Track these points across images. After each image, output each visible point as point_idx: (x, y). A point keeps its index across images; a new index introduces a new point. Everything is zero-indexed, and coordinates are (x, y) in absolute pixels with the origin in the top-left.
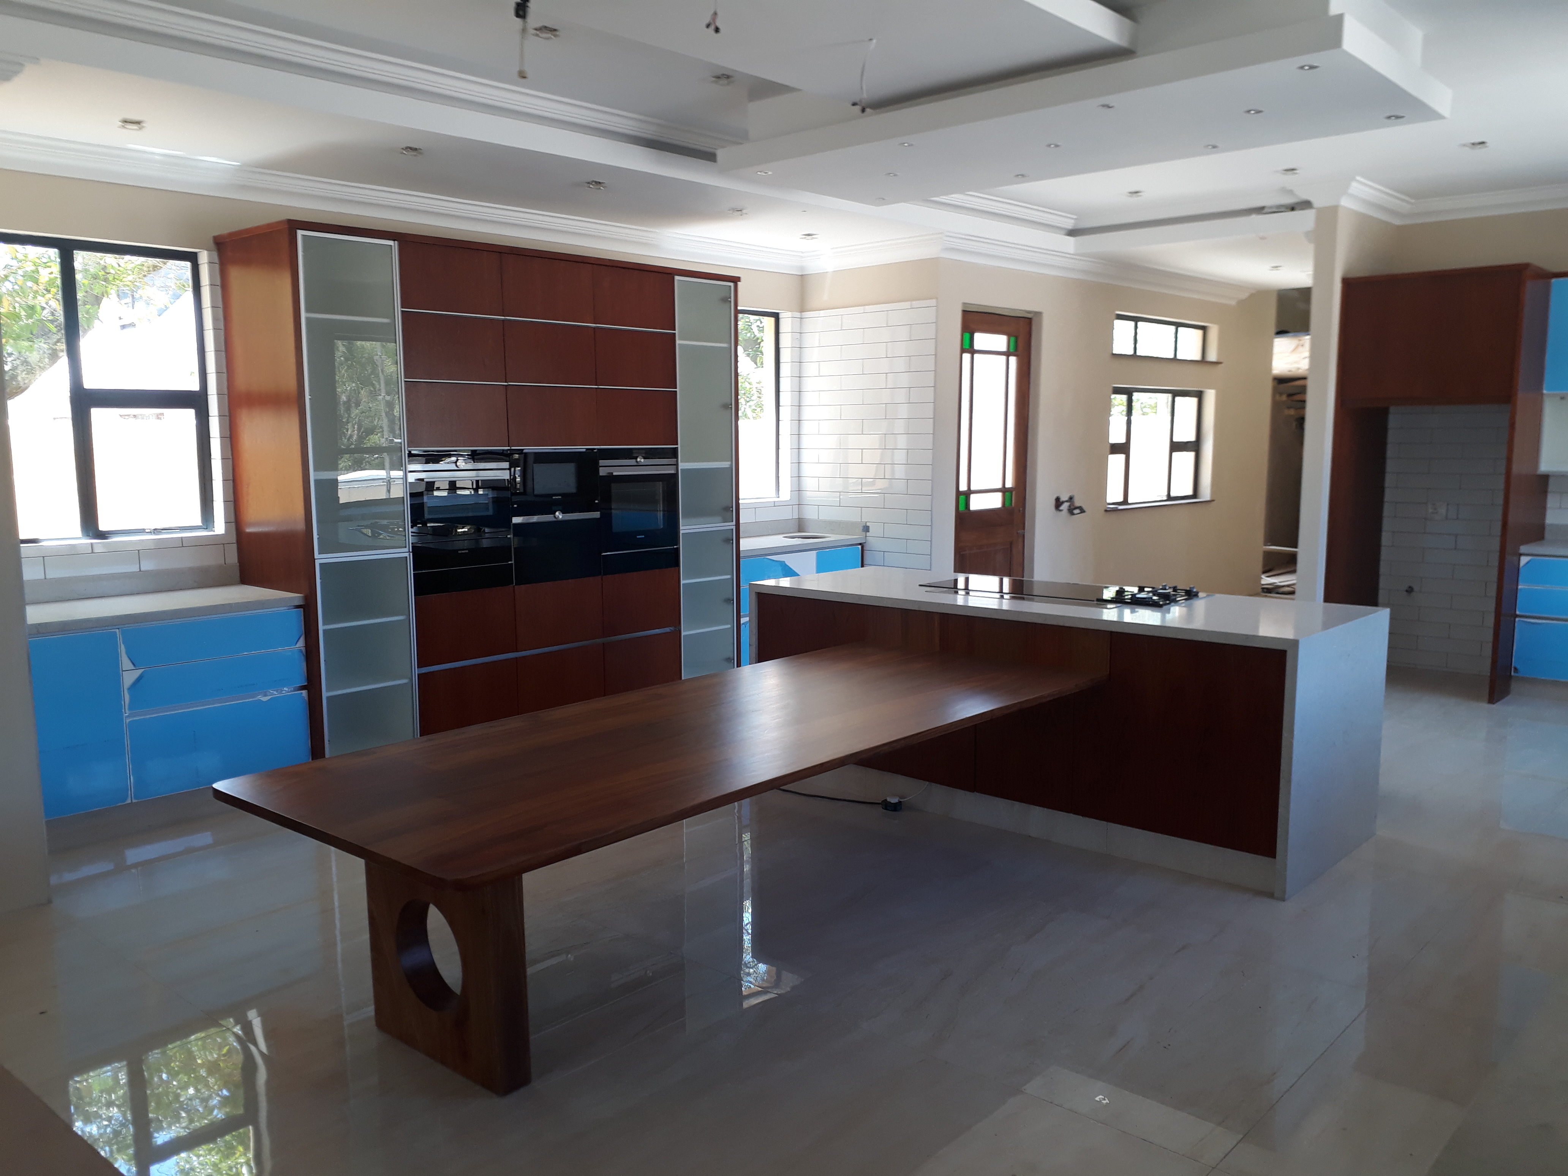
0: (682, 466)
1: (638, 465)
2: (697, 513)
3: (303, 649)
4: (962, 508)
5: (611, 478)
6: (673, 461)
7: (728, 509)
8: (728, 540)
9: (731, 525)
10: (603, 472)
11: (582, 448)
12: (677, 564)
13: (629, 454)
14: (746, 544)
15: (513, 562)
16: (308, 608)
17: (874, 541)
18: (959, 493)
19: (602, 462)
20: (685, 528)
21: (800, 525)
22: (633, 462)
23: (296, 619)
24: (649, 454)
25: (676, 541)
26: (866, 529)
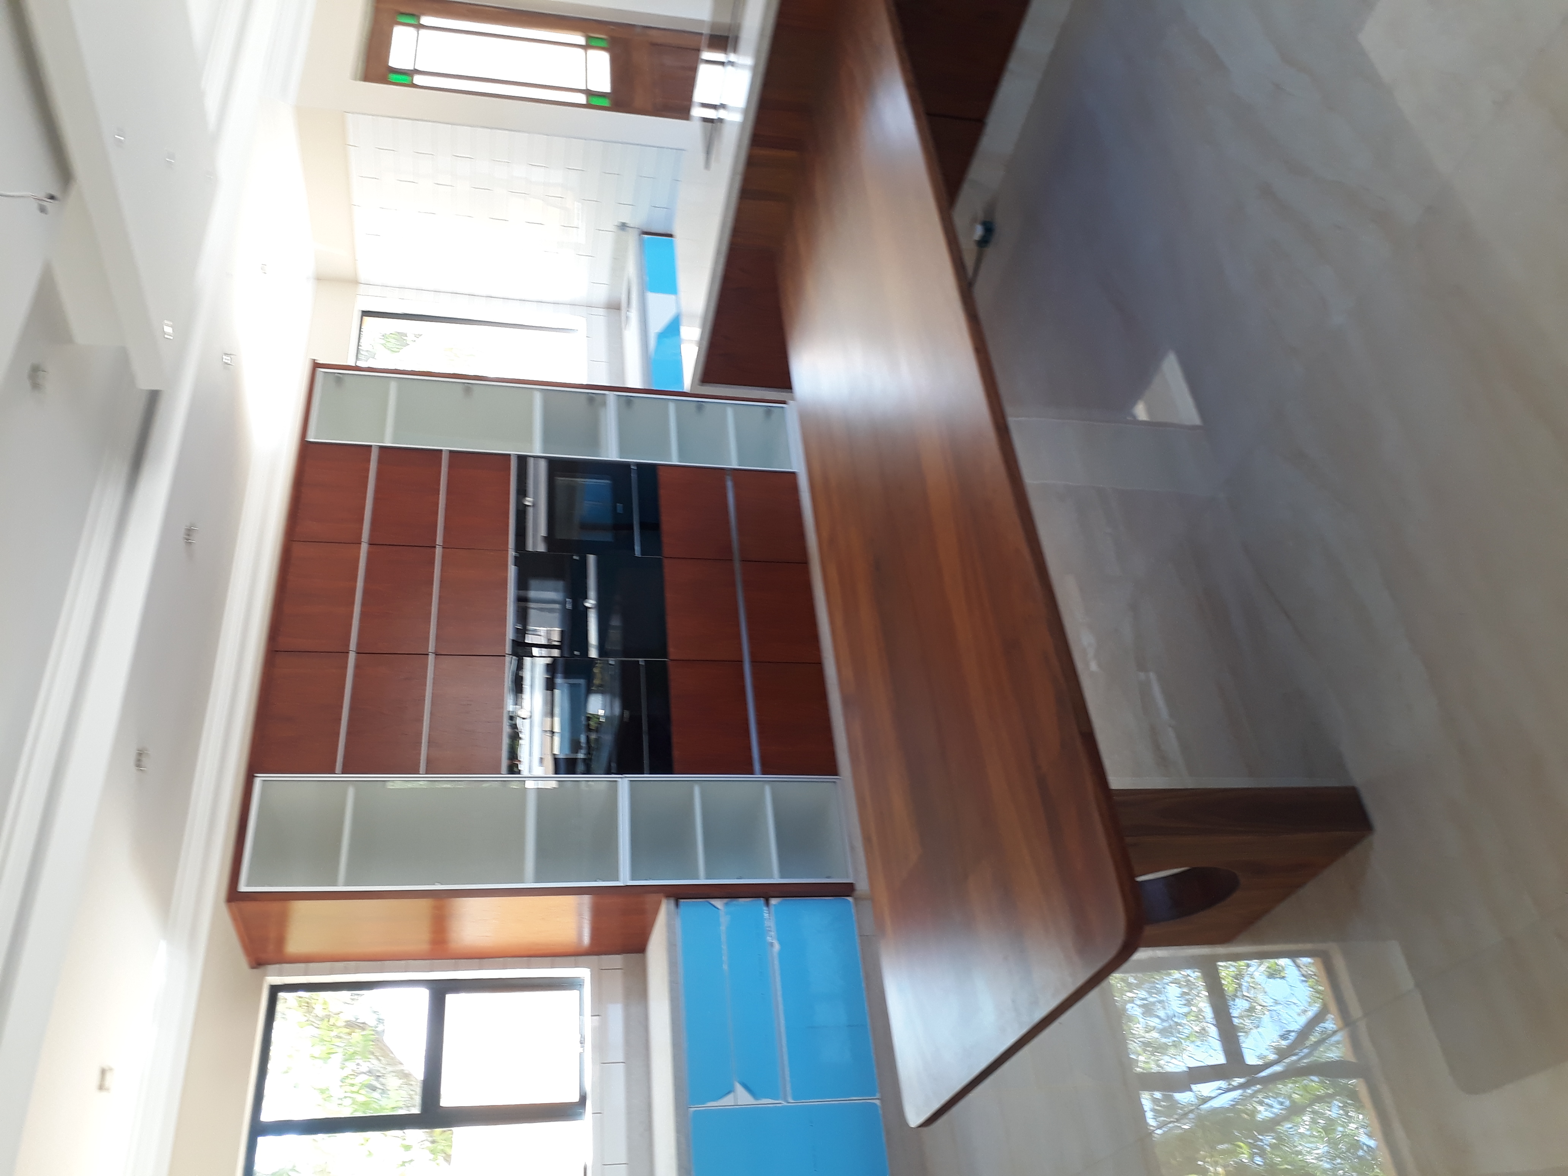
0: (537, 450)
1: (534, 505)
2: (594, 438)
3: (725, 900)
4: (605, 102)
5: (549, 539)
6: (531, 462)
7: (591, 399)
8: (629, 402)
9: (611, 395)
10: (541, 548)
11: (512, 571)
12: (654, 467)
13: (522, 512)
14: (634, 380)
15: (641, 661)
16: (678, 894)
17: (638, 218)
18: (588, 106)
19: (530, 548)
20: (611, 453)
21: (614, 307)
22: (530, 511)
23: (692, 908)
24: (522, 492)
25: (626, 466)
26: (623, 226)
